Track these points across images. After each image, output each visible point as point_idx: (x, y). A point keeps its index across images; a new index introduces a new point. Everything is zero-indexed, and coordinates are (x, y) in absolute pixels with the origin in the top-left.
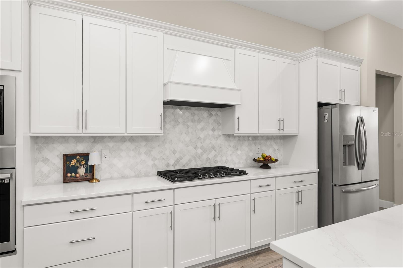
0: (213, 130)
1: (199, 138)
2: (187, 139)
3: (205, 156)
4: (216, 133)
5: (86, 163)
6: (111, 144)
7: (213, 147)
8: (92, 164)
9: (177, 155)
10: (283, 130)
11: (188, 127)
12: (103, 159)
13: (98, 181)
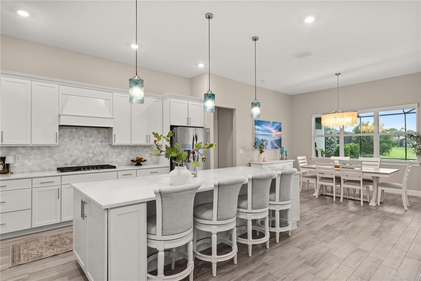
0: (102, 142)
1: (90, 147)
2: (81, 148)
3: (95, 159)
4: (104, 144)
5: (4, 163)
6: (23, 151)
7: (102, 153)
8: (8, 163)
9: (74, 158)
10: (149, 142)
11: (82, 140)
12: (17, 160)
13: (12, 173)
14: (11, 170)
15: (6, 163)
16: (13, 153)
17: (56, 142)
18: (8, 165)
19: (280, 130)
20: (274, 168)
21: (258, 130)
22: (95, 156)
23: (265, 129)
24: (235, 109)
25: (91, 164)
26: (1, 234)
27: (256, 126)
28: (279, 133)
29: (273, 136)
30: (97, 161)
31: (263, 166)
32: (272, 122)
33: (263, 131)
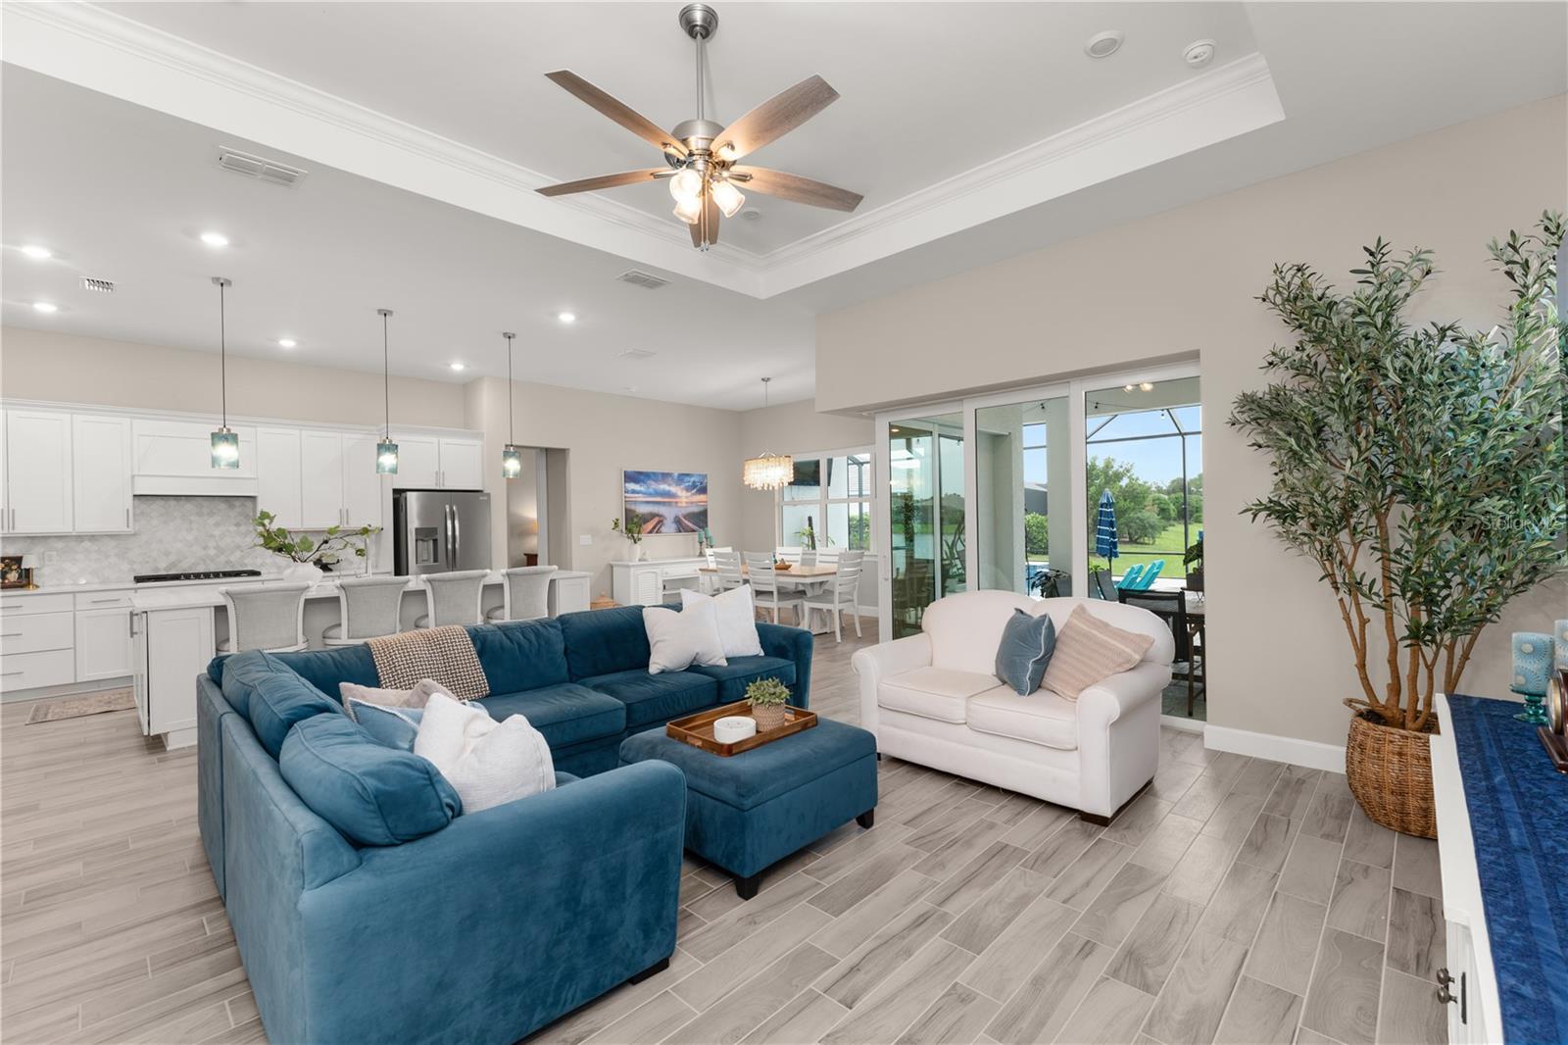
0: (238, 525)
1: (212, 536)
2: (190, 538)
3: (223, 558)
4: (243, 529)
5: (19, 567)
6: (60, 545)
7: (238, 547)
8: (27, 567)
9: (172, 558)
10: (347, 523)
11: (191, 522)
12: (47, 563)
13: (37, 587)
14: (36, 580)
15: (23, 567)
16: (39, 549)
17: (128, 526)
18: (28, 571)
19: (703, 490)
20: (666, 573)
21: (634, 492)
22: (222, 554)
23: (655, 490)
24: (568, 449)
25: (213, 568)
26: (3, 693)
27: (627, 485)
28: (702, 497)
29: (679, 505)
30: (228, 562)
31: (632, 570)
32: (676, 474)
33: (650, 495)
